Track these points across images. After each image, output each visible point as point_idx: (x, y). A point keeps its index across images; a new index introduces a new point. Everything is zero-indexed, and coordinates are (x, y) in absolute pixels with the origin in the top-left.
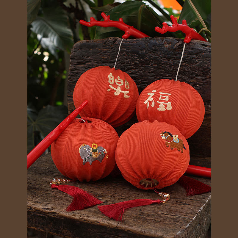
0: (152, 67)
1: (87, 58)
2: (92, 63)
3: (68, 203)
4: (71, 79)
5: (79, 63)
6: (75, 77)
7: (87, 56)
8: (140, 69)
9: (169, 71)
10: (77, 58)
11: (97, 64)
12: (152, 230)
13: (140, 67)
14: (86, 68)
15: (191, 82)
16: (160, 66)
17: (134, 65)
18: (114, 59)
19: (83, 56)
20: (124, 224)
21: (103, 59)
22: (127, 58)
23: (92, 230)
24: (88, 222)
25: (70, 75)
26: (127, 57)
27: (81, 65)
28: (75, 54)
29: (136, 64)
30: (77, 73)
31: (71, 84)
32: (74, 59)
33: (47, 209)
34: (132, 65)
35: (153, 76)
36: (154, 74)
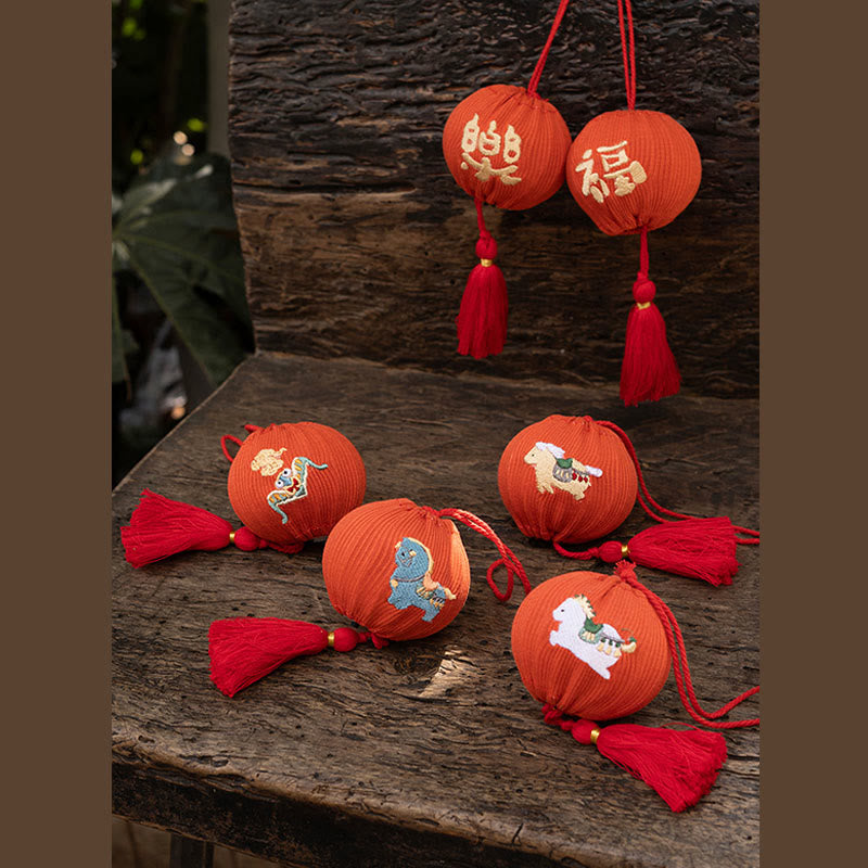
0: (573, 54)
1: (300, 29)
2: (323, 48)
3: (290, 719)
4: (240, 117)
5: (266, 51)
6: (256, 109)
7: (298, 20)
8: (526, 66)
9: (646, 69)
10: (256, 32)
11: (341, 50)
12: (674, 858)
13: (523, 55)
14: (298, 67)
15: (745, 108)
16: (609, 48)
17: (497, 50)
18: (410, 27)
19: (280, 22)
20: (544, 829)
21: (367, 28)
22: (468, 22)
23: (403, 847)
24: (386, 819)
25: (233, 98)
26: (464, 17)
27: (277, 59)
28: (246, 13)
29: (504, 44)
30: (264, 91)
31: (244, 135)
32: (247, 33)
33: (204, 759)
34: (487, 49)
35: (582, 90)
36: (586, 85)
